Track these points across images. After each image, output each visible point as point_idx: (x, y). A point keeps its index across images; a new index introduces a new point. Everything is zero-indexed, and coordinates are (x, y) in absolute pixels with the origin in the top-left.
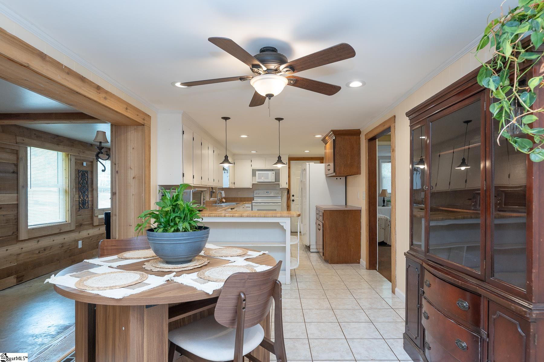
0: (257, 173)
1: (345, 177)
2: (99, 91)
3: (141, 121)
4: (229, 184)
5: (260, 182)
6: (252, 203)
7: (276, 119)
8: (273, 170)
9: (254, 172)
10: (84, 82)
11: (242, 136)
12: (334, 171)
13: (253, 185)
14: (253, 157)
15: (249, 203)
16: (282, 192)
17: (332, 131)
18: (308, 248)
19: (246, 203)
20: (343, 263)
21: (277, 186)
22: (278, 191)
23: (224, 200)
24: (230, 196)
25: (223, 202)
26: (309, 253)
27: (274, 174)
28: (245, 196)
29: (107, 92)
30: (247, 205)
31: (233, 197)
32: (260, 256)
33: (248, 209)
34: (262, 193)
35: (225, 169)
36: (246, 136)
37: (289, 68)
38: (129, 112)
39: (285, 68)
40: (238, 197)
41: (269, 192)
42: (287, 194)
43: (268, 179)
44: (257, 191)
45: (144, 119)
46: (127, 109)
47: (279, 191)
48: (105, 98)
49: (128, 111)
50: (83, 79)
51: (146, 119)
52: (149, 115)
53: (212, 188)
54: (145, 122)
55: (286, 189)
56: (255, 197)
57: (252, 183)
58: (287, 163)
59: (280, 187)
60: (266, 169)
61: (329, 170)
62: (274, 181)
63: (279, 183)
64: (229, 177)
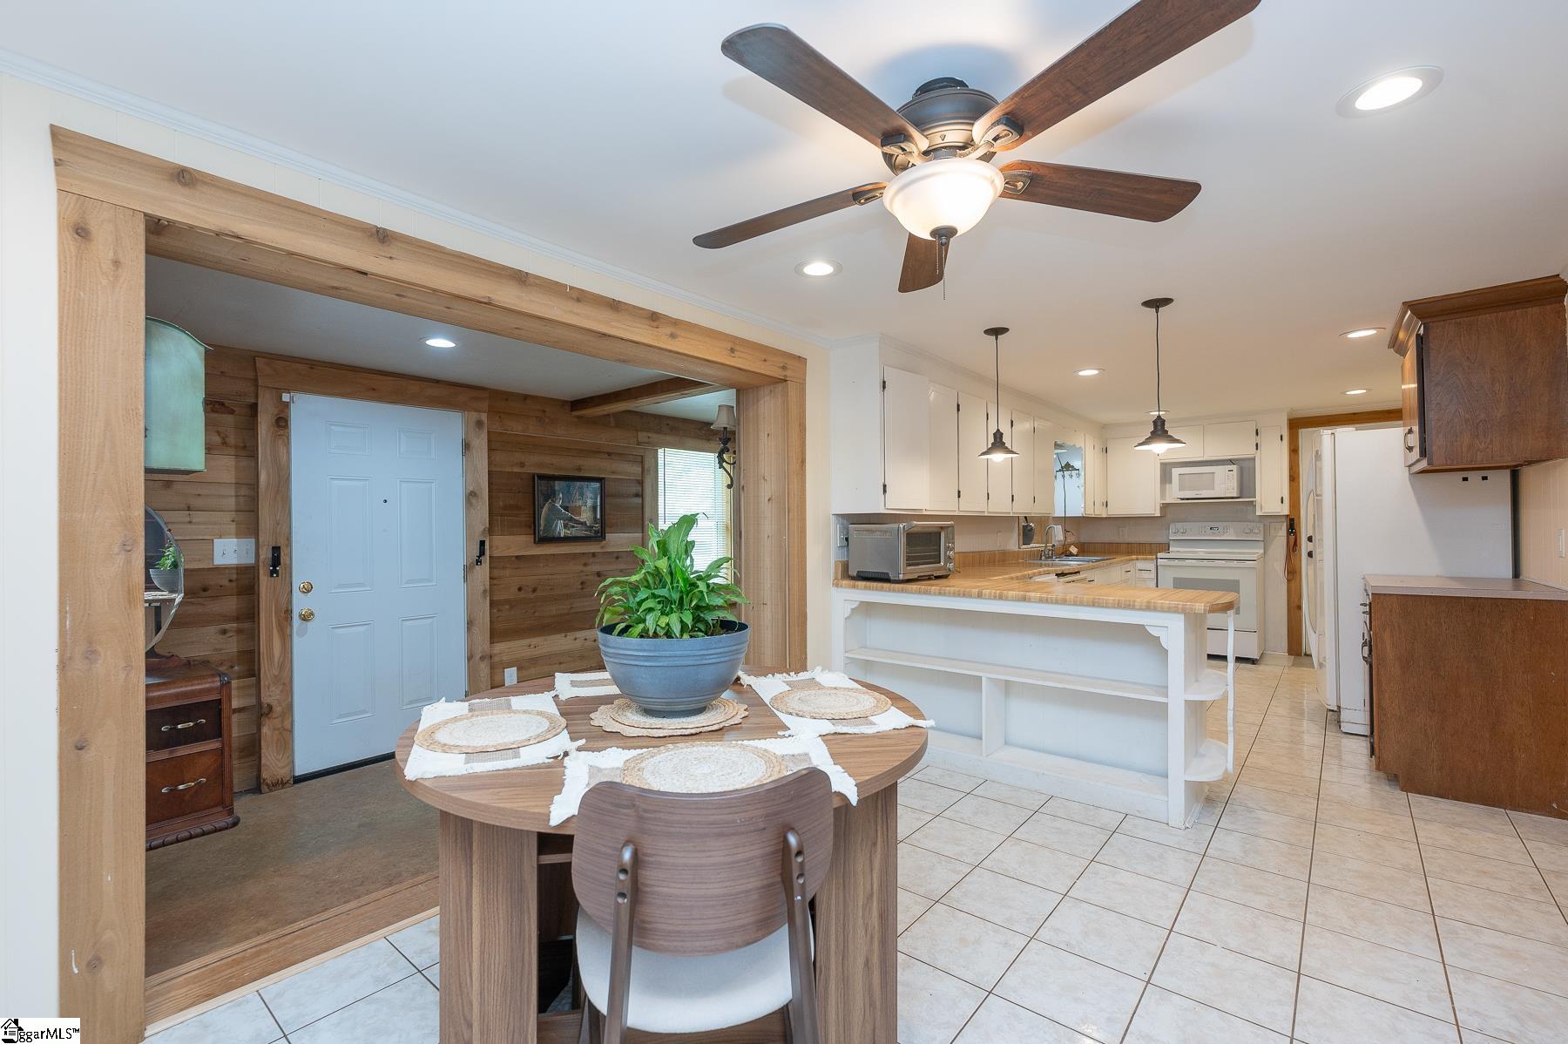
0: (1176, 472)
1: (1508, 471)
2: (655, 324)
3: (778, 373)
4: (1083, 506)
5: (1188, 499)
6: (1157, 558)
7: (1147, 304)
8: (1234, 459)
9: (1166, 469)
10: (618, 311)
11: (1082, 373)
12: (1423, 453)
13: (1165, 507)
15: (1146, 559)
16: (1266, 530)
17: (1409, 305)
18: (1334, 717)
19: (1137, 559)
20: (1468, 798)
21: (1250, 508)
22: (1251, 525)
23: (1074, 550)
24: (1098, 540)
25: (1071, 555)
26: (1332, 735)
27: (1235, 473)
28: (1142, 540)
29: (676, 323)
30: (1140, 565)
31: (1106, 540)
32: (896, 732)
33: (1145, 575)
34: (1194, 530)
35: (1073, 466)
36: (1096, 372)
37: (1005, 124)
38: (739, 357)
39: (993, 125)
40: (1121, 541)
41: (1221, 529)
42: (1289, 534)
43: (1213, 489)
44: (1179, 525)
45: (784, 368)
46: (732, 350)
47: (1254, 524)
48: (673, 336)
49: (737, 354)
50: (614, 306)
51: (788, 367)
52: (800, 357)
53: (1026, 517)
54: (788, 373)
55: (1284, 519)
56: (1171, 542)
57: (1159, 501)
58: (1281, 436)
59: (1258, 513)
60: (1206, 458)
61: (1410, 449)
62: (1235, 495)
63: (1252, 502)
64: (1082, 489)
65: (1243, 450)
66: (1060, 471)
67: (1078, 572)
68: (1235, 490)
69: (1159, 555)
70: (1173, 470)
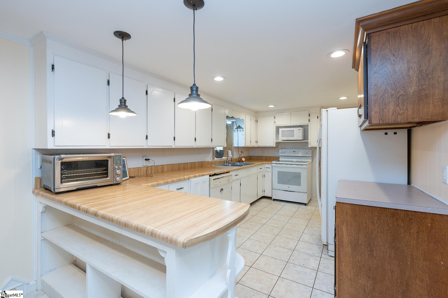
1: (406, 130)
4: (244, 142)
5: (286, 140)
8: (301, 125)
9: (277, 129)
12: (367, 117)
13: (278, 143)
14: (276, 113)
15: (268, 163)
16: (312, 153)
19: (265, 163)
21: (307, 144)
22: (307, 150)
23: (243, 159)
25: (241, 161)
27: (301, 130)
28: (271, 155)
30: (267, 166)
31: (258, 155)
33: (268, 169)
34: (288, 152)
35: (241, 127)
40: (263, 155)
41: (297, 152)
43: (294, 137)
44: (283, 150)
56: (280, 157)
57: (275, 141)
58: (318, 117)
59: (309, 146)
60: (292, 125)
61: (360, 116)
62: (301, 139)
63: (307, 142)
64: (244, 136)
65: (304, 122)
66: (236, 129)
67: (229, 172)
68: (301, 137)
69: (273, 162)
70: (280, 129)
